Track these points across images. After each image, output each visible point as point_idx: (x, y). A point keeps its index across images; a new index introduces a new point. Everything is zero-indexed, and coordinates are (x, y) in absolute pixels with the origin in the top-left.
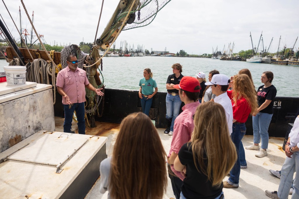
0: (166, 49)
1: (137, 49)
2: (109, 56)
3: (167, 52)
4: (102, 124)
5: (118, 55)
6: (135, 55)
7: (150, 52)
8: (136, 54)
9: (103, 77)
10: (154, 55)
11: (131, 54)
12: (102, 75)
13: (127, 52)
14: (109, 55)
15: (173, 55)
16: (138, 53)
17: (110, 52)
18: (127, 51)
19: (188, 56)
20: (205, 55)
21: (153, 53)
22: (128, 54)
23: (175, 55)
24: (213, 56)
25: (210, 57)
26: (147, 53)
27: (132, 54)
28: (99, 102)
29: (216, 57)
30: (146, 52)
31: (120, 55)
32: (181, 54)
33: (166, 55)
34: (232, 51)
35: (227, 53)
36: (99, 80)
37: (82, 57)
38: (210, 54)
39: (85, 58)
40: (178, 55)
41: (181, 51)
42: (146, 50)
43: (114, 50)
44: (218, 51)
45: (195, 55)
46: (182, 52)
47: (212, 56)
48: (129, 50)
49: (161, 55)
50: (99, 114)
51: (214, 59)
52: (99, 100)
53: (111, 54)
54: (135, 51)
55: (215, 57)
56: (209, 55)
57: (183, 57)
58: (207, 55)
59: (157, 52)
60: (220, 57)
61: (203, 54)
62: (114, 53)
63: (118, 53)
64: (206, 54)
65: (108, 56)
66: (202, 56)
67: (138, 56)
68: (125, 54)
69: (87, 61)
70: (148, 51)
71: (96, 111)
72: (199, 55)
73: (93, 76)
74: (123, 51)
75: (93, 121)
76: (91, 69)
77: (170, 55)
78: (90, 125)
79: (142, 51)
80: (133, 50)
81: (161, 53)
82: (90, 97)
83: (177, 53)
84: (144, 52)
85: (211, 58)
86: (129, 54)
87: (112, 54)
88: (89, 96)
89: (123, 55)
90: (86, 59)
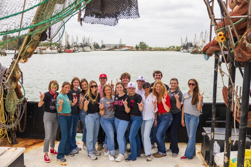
0: (121, 42)
1: (82, 42)
2: (44, 53)
3: (123, 45)
4: (25, 141)
5: (56, 51)
6: (79, 51)
7: (100, 46)
8: (81, 49)
9: (24, 90)
10: (106, 49)
11: (73, 49)
12: (23, 88)
13: (68, 47)
14: (44, 51)
15: (131, 49)
16: (83, 47)
17: (45, 47)
18: (69, 45)
19: (150, 49)
20: (172, 47)
21: (103, 46)
22: (69, 49)
23: (133, 48)
24: (183, 49)
25: (178, 50)
26: (97, 47)
27: (75, 49)
28: (20, 116)
29: (187, 49)
30: (94, 45)
31: (59, 51)
32: (141, 48)
33: (122, 49)
34: (204, 42)
35: (199, 45)
36: (21, 93)
37: (2, 71)
38: (178, 46)
39: (4, 72)
40: (137, 48)
41: (141, 43)
42: (95, 43)
43: (51, 45)
44: (188, 42)
45: (160, 48)
46: (143, 45)
47: (180, 49)
48: (71, 44)
49: (115, 50)
50: (20, 129)
51: (184, 52)
52: (21, 114)
53: (46, 49)
54: (79, 45)
55: (185, 50)
56: (177, 48)
57: (143, 50)
58: (176, 48)
59: (110, 45)
60: (190, 49)
61: (170, 47)
62: (50, 49)
63: (56, 48)
64: (174, 47)
65: (42, 54)
66: (168, 49)
67: (84, 51)
68: (66, 49)
69: (6, 74)
70: (97, 44)
71: (18, 126)
72: (165, 47)
73: (13, 89)
74: (63, 46)
75: (14, 137)
76: (10, 83)
77: (127, 48)
78: (11, 142)
79: (89, 45)
80: (77, 43)
81: (115, 47)
82: (10, 112)
83: (136, 46)
84: (92, 45)
85: (180, 51)
86: (71, 49)
87: (48, 50)
88: (9, 110)
89: (63, 50)
90: (6, 73)
